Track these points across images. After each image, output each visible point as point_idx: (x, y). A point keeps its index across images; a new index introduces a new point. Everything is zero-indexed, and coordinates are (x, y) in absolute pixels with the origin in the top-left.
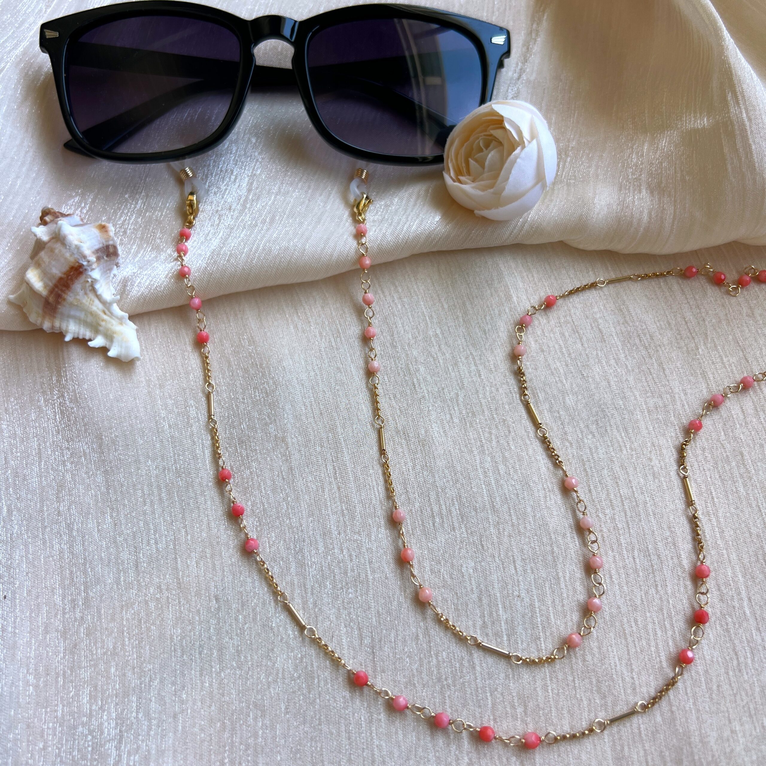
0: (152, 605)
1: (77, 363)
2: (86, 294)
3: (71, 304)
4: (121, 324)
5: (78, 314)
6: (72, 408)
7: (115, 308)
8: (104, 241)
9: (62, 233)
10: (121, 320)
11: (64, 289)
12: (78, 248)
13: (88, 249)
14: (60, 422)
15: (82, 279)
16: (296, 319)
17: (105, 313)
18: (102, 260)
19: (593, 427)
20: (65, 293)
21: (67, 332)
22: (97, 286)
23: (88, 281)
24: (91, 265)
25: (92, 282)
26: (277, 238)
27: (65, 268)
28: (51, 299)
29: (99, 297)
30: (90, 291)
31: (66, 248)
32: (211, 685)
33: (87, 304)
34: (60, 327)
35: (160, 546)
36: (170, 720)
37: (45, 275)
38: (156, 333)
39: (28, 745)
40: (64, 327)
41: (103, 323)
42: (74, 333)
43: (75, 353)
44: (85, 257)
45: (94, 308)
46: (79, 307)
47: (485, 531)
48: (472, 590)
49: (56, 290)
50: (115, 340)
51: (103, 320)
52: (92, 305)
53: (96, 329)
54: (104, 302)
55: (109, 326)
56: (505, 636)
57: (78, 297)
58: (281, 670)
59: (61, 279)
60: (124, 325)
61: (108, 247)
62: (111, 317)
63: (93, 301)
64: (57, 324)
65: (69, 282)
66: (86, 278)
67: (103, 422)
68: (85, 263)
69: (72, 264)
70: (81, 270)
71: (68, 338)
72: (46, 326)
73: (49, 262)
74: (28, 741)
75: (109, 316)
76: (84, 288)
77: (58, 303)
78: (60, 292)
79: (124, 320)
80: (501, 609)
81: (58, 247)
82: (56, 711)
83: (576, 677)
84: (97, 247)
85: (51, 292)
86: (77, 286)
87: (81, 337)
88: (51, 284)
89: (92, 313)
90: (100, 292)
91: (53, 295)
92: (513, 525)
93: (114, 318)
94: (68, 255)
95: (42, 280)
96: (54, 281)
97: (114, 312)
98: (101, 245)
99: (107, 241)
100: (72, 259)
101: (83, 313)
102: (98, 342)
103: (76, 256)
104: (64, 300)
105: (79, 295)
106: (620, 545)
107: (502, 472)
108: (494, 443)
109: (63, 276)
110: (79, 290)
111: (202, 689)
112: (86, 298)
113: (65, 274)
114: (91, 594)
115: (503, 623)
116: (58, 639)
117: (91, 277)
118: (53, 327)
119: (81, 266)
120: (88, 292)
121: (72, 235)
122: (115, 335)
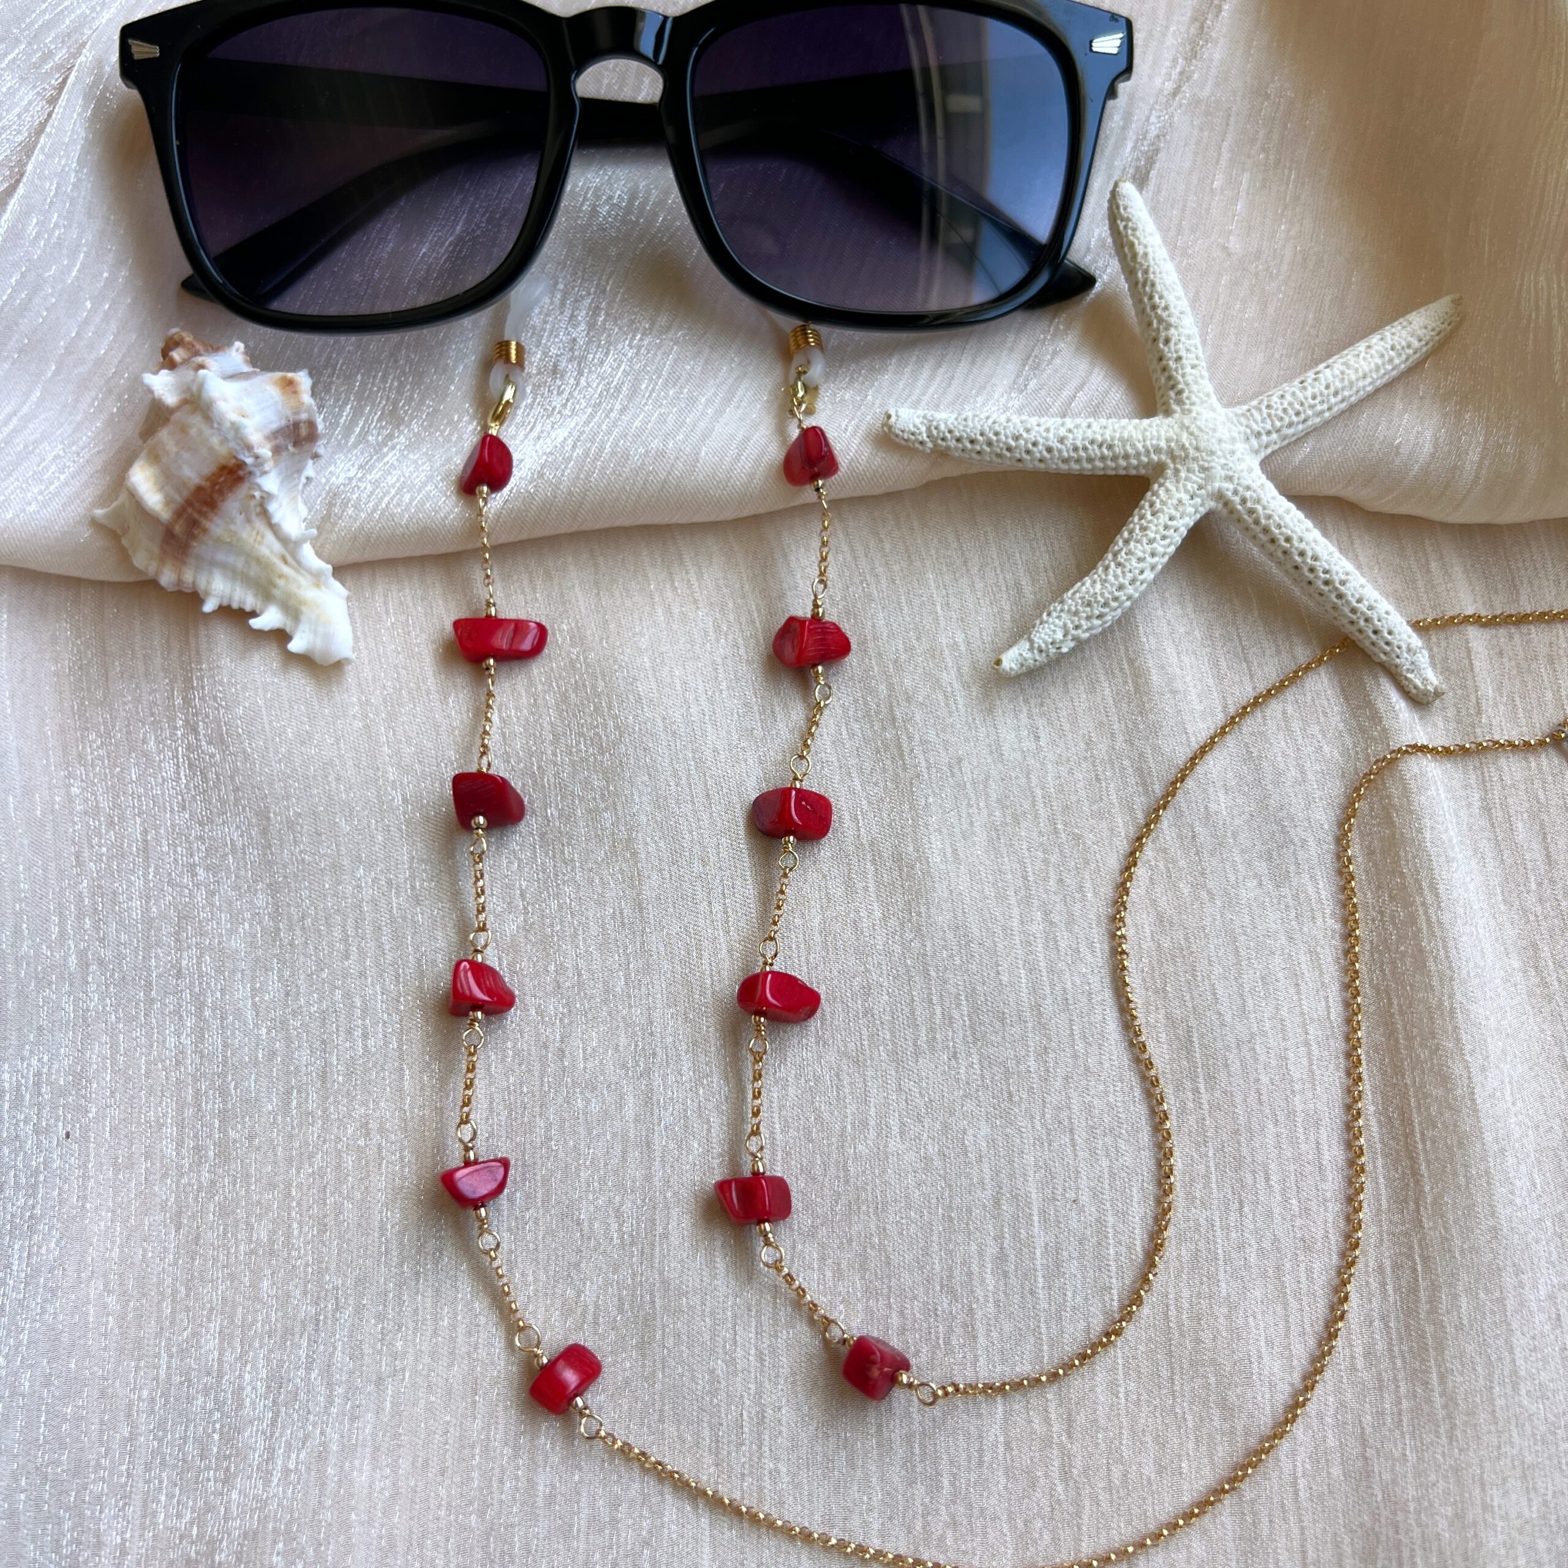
0: (349, 1161)
1: (226, 662)
2: (249, 521)
3: (218, 541)
4: (318, 585)
5: (231, 560)
6: (212, 756)
7: (307, 552)
8: (289, 413)
9: (204, 395)
10: (317, 578)
11: (205, 509)
12: (236, 428)
13: (257, 430)
14: (187, 785)
15: (242, 490)
16: (669, 594)
17: (286, 562)
18: (284, 454)
19: (1262, 867)
20: (207, 518)
21: (207, 593)
22: (272, 507)
23: (254, 496)
24: (262, 465)
25: (262, 497)
26: (642, 429)
27: (208, 469)
28: (178, 529)
29: (274, 528)
30: (258, 515)
31: (212, 427)
32: (453, 1327)
33: (251, 541)
34: (194, 583)
35: (371, 1043)
36: (371, 1388)
37: (167, 478)
38: (386, 603)
39: (102, 1431)
40: (202, 584)
41: (281, 582)
42: (222, 597)
43: (222, 637)
44: (249, 448)
45: (264, 551)
46: (235, 546)
47: (1018, 1063)
48: (982, 1182)
49: (190, 510)
50: (303, 618)
51: (281, 576)
52: (260, 543)
53: (266, 591)
54: (284, 540)
55: (293, 588)
56: (1040, 1280)
57: (233, 527)
58: (591, 1308)
59: (199, 489)
60: (322, 586)
61: (296, 425)
62: (297, 571)
63: (263, 537)
64: (188, 576)
65: (216, 496)
66: (249, 489)
67: (271, 785)
68: (249, 460)
69: (223, 462)
70: (241, 473)
71: (209, 607)
72: (167, 578)
73: (177, 453)
74: (102, 1423)
75: (292, 567)
76: (244, 510)
77: (191, 535)
78: (196, 515)
79: (322, 578)
80: (1036, 1224)
81: (196, 421)
82: (157, 1367)
83: (1177, 1371)
84: (275, 426)
85: (179, 513)
86: (232, 505)
87: (235, 606)
88: (178, 499)
89: (258, 560)
90: (276, 519)
91: (181, 521)
92: (1075, 1056)
93: (302, 571)
94: (215, 441)
95: (161, 489)
96: (186, 494)
97: (304, 561)
98: (284, 422)
99: (297, 413)
100: (223, 451)
101: (242, 559)
102: (269, 619)
103: (232, 444)
104: (205, 531)
105: (235, 523)
106: (1291, 1113)
107: (1062, 945)
108: (1052, 882)
109: (203, 483)
110: (234, 513)
111: (435, 1333)
112: (248, 528)
113: (207, 479)
114: (232, 1134)
115: (1038, 1253)
116: (165, 1226)
117: (259, 488)
118: (179, 581)
119: (241, 465)
120: (253, 517)
121: (225, 400)
122: (304, 609)
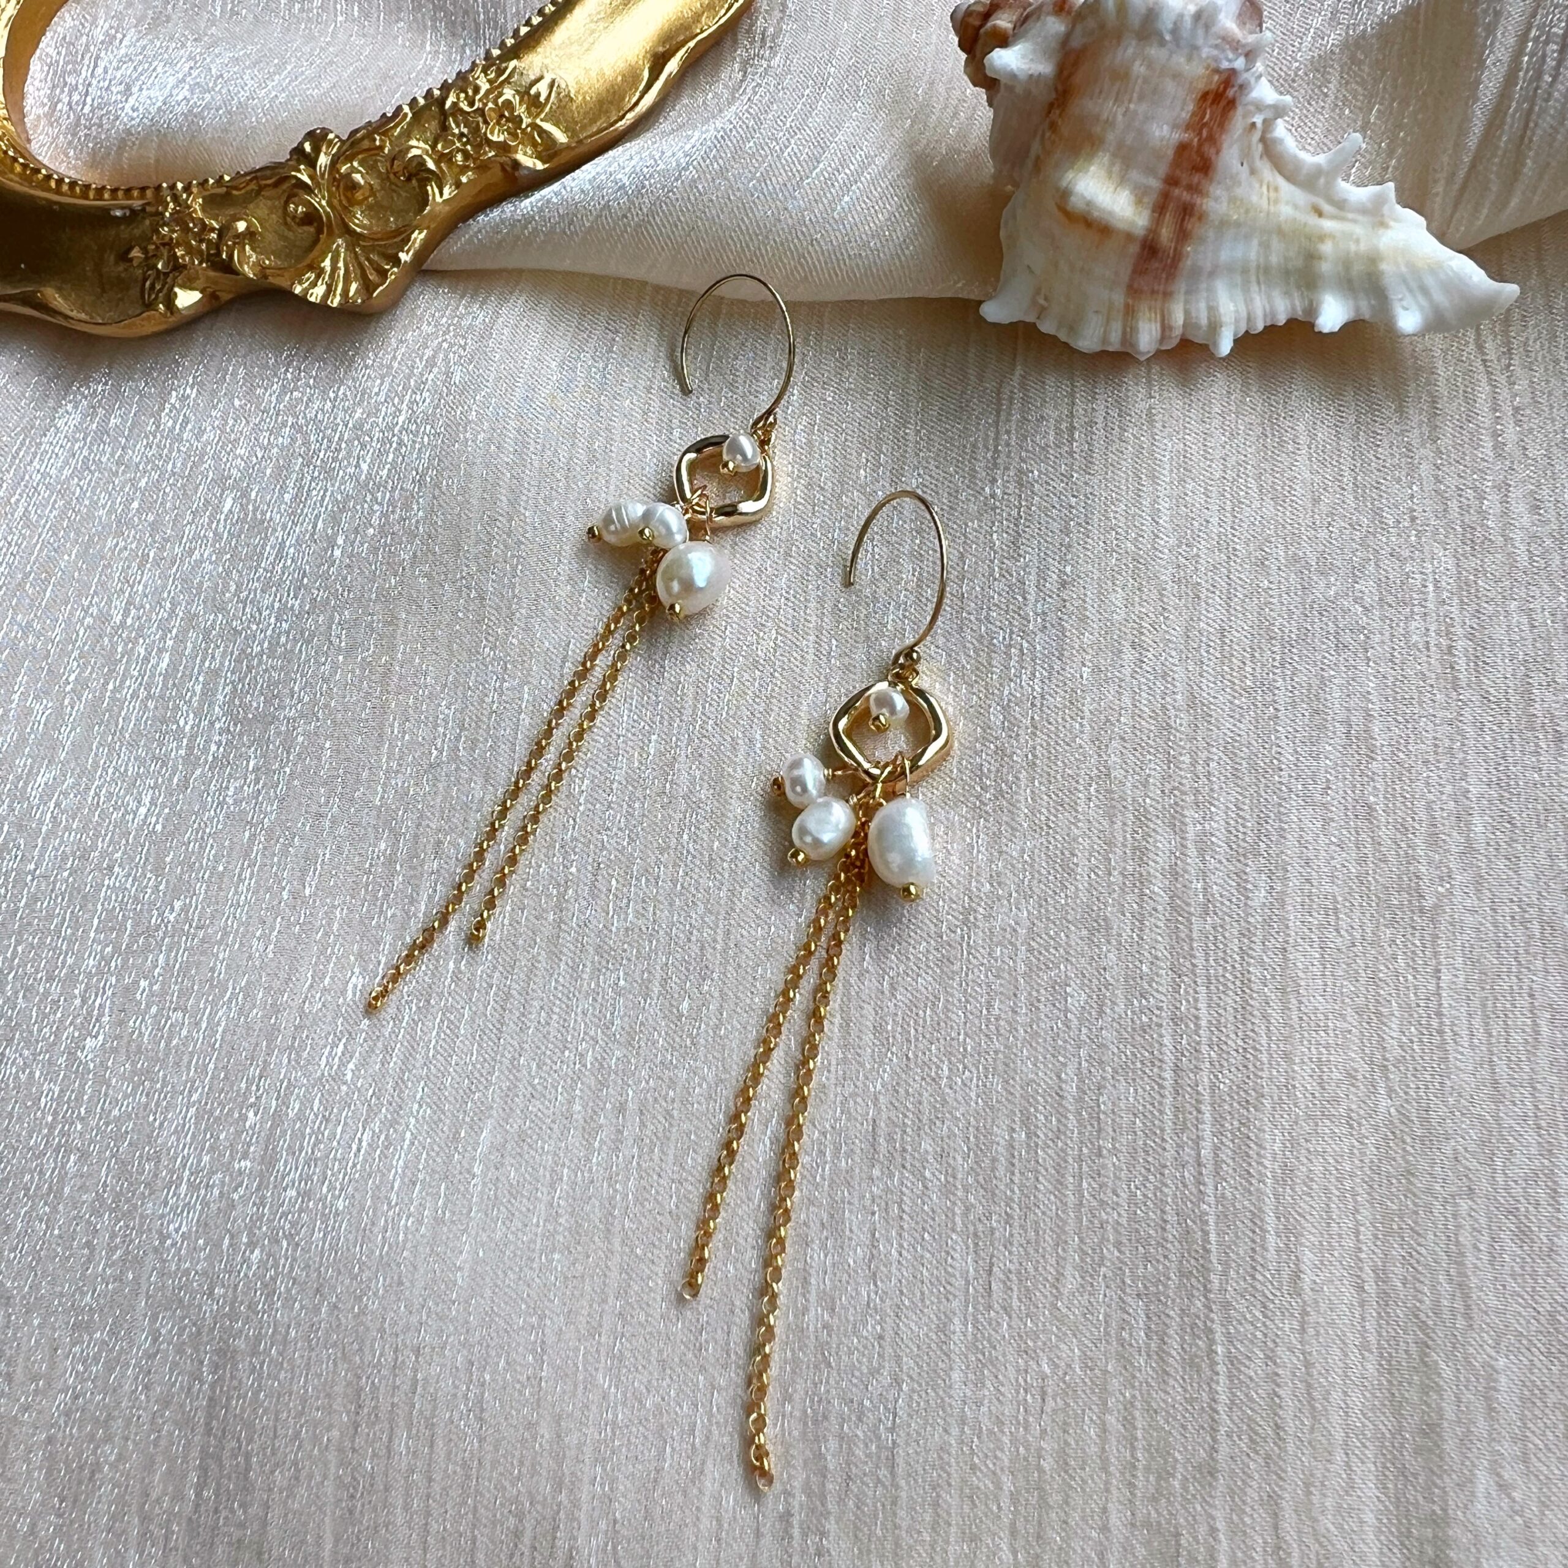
2: (1253, 172)
3: (1224, 224)
4: (1383, 224)
5: (1239, 252)
10: (1377, 214)
11: (1196, 178)
12: (1203, 21)
15: (1238, 122)
17: (1320, 214)
20: (1201, 194)
21: (1215, 328)
22: (1281, 132)
23: (1254, 124)
25: (1265, 121)
27: (1187, 109)
28: (1166, 234)
29: (1288, 168)
30: (1264, 155)
31: (1164, 43)
33: (1264, 203)
34: (1190, 324)
37: (1126, 160)
40: (1202, 316)
41: (1327, 248)
42: (1237, 322)
44: (1229, 44)
45: (1285, 211)
46: (1244, 225)
49: (1177, 192)
51: (1322, 238)
52: (1277, 201)
53: (1305, 276)
54: (1307, 180)
55: (1348, 246)
57: (1239, 191)
59: (1182, 148)
60: (1392, 223)
62: (1341, 219)
63: (1276, 189)
64: (1177, 315)
65: (1206, 149)
66: (1244, 117)
68: (1240, 63)
69: (1201, 86)
70: (1230, 93)
71: (1224, 345)
72: (1145, 336)
73: (1126, 111)
75: (1333, 217)
76: (1247, 155)
77: (1183, 235)
78: (1186, 196)
79: (1386, 210)
85: (1160, 209)
86: (1229, 154)
87: (1259, 325)
88: (1155, 183)
89: (1280, 232)
90: (1289, 151)
91: (1165, 219)
93: (1350, 216)
94: (1179, 59)
95: (1123, 180)
96: (1163, 169)
97: (1345, 199)
100: (1196, 70)
101: (1255, 242)
104: (1202, 217)
105: (1240, 184)
109: (1184, 137)
110: (1235, 164)
112: (1257, 185)
113: (1188, 127)
117: (1259, 107)
118: (1166, 331)
119: (1228, 78)
120: (1259, 164)
122: (1379, 269)
